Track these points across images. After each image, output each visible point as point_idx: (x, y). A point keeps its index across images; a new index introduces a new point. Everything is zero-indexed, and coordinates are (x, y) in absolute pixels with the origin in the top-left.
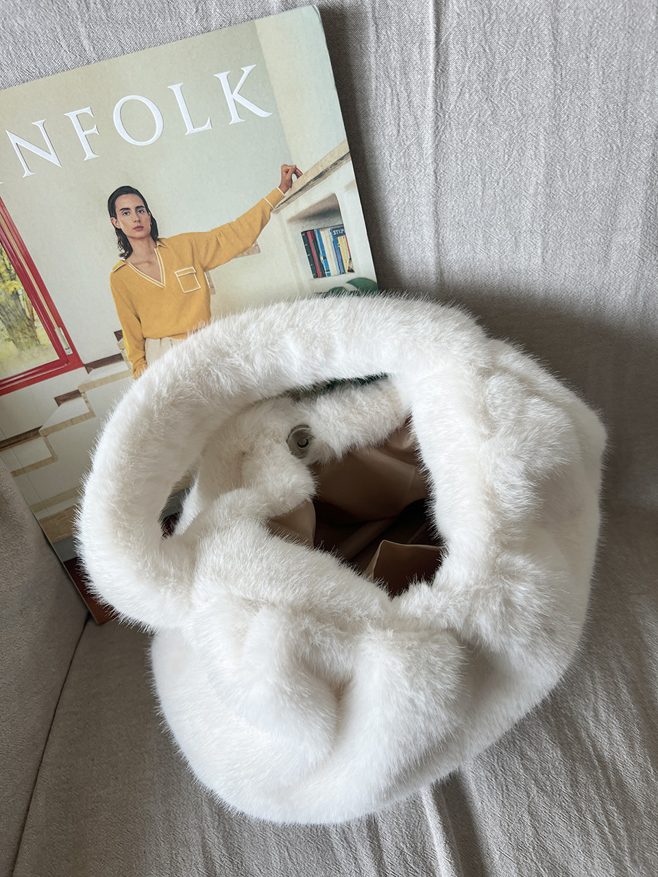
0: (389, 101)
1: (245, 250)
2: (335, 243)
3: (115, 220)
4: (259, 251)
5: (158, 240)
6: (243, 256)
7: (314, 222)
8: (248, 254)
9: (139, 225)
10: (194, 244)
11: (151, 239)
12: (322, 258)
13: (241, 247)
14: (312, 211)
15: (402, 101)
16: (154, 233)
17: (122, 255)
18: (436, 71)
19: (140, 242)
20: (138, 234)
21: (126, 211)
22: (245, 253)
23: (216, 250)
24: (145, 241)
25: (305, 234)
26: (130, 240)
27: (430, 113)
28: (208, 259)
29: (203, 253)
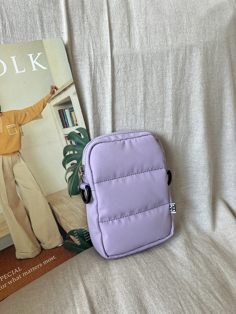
2: (71, 114)
4: (42, 118)
5: (1, 113)
6: (36, 120)
7: (63, 107)
8: (38, 119)
12: (66, 120)
13: (35, 116)
22: (36, 118)
23: (25, 117)
25: (59, 111)
27: (110, 76)
28: (21, 121)
29: (19, 118)
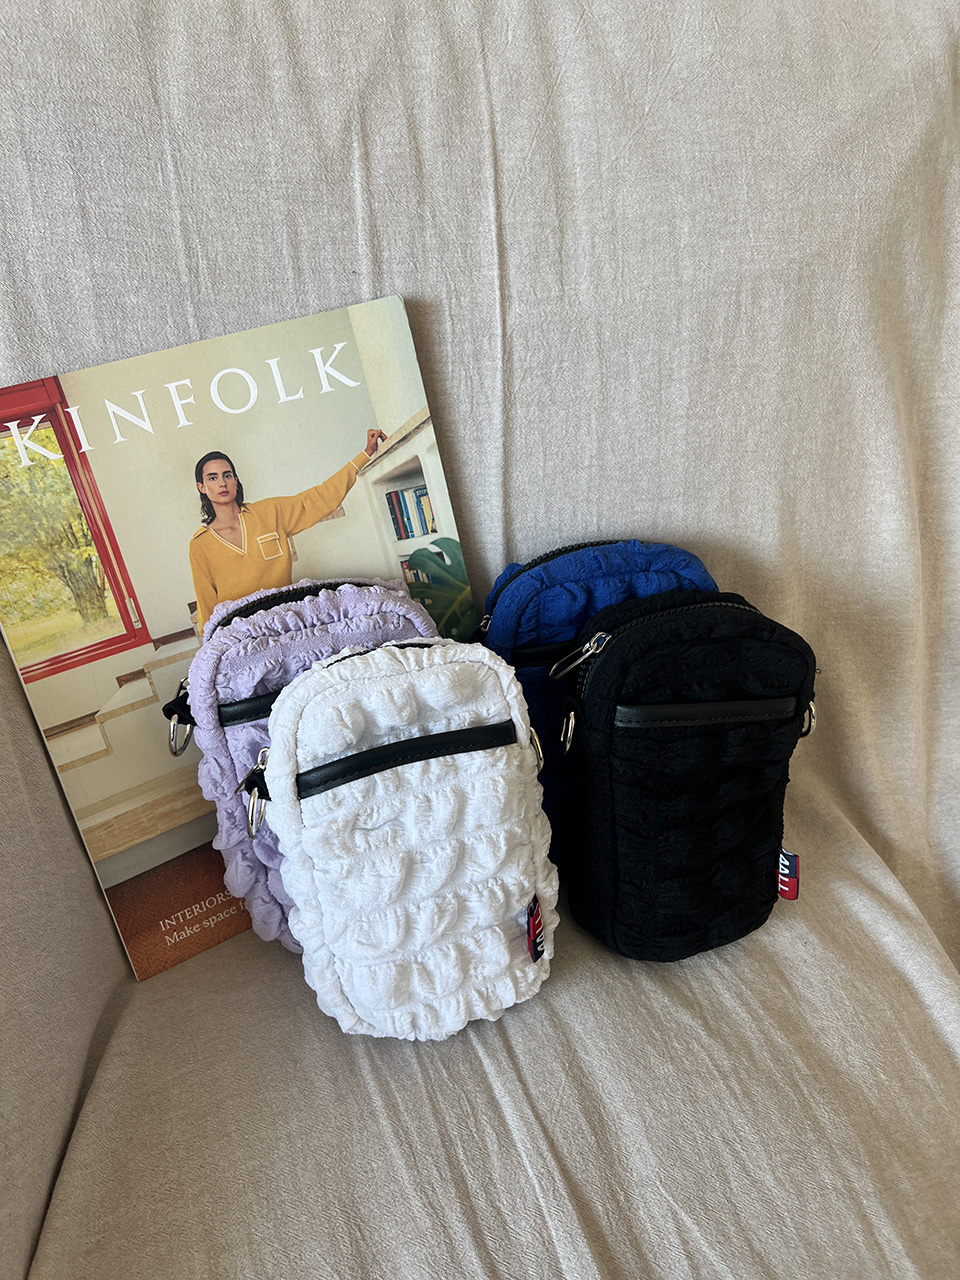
0: (463, 382)
1: (330, 513)
2: (419, 503)
3: (201, 485)
4: (345, 514)
5: (244, 505)
7: (398, 484)
9: (224, 489)
10: (279, 508)
11: (236, 505)
12: (406, 519)
13: (326, 511)
14: (396, 473)
15: (475, 382)
16: (239, 498)
17: (204, 521)
18: (503, 358)
19: (224, 507)
20: (223, 499)
21: (213, 476)
22: (330, 517)
23: (301, 515)
24: (230, 507)
25: (389, 495)
26: (214, 505)
27: (499, 393)
28: (292, 524)
29: (287, 518)
